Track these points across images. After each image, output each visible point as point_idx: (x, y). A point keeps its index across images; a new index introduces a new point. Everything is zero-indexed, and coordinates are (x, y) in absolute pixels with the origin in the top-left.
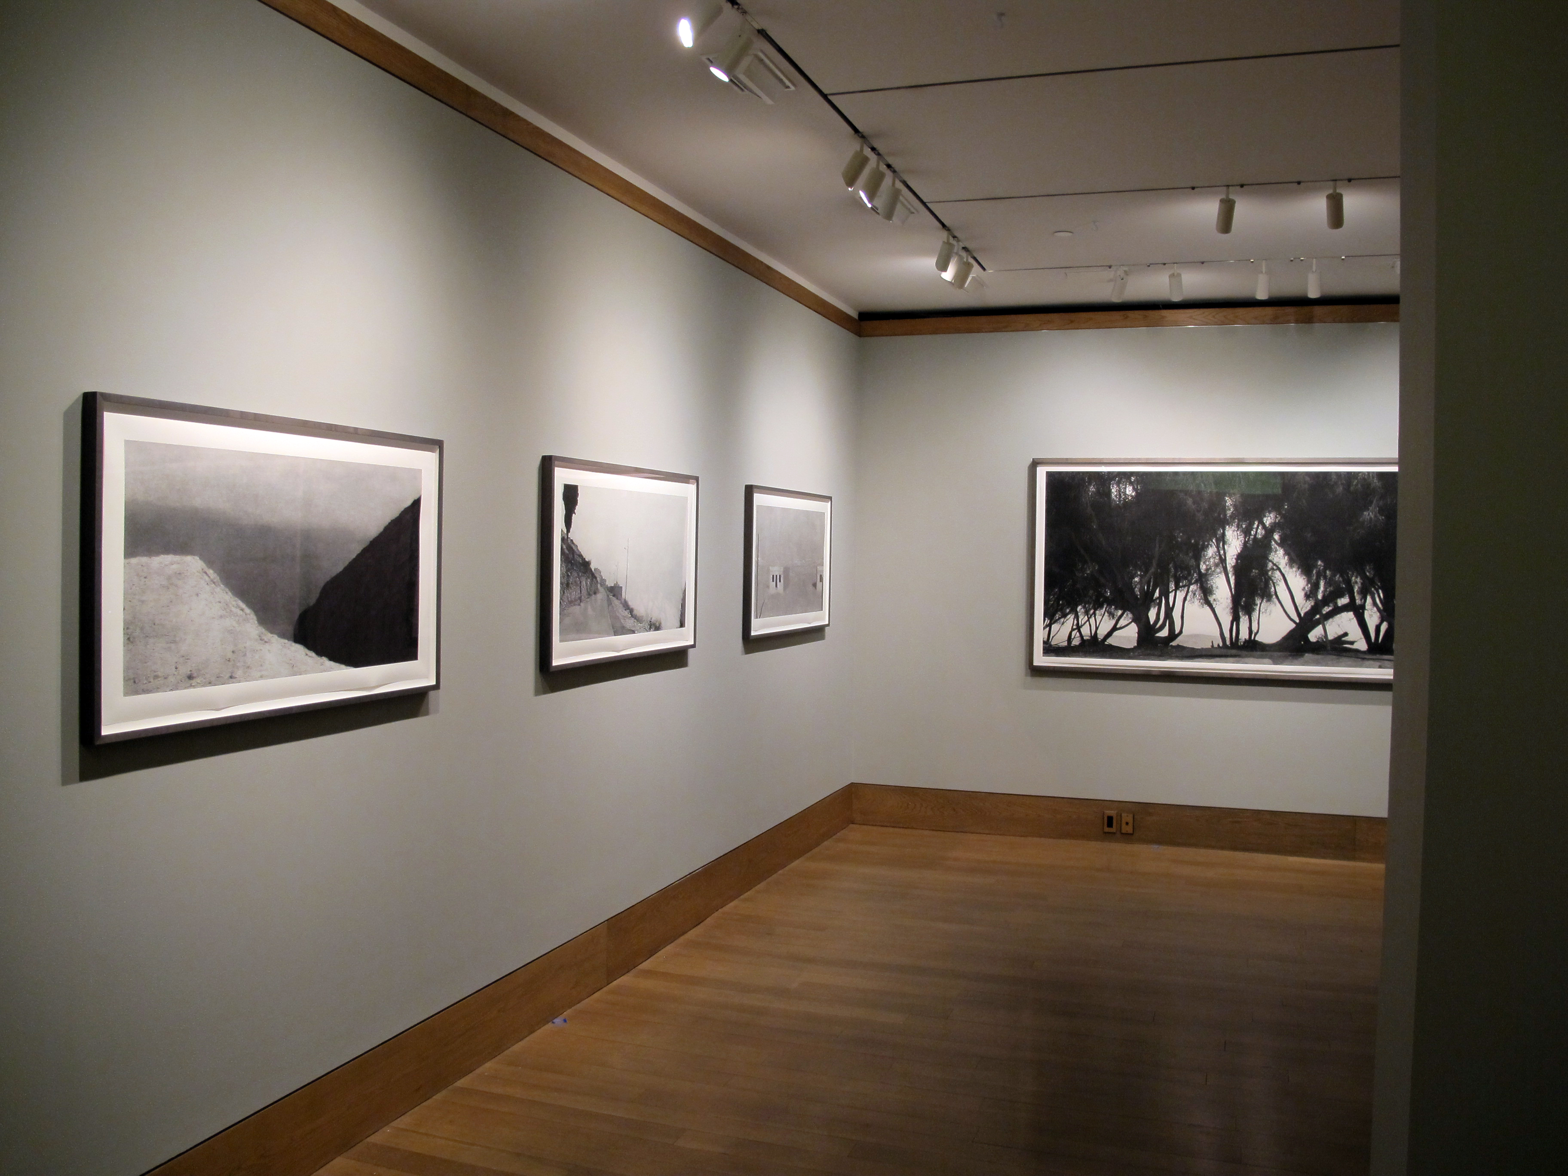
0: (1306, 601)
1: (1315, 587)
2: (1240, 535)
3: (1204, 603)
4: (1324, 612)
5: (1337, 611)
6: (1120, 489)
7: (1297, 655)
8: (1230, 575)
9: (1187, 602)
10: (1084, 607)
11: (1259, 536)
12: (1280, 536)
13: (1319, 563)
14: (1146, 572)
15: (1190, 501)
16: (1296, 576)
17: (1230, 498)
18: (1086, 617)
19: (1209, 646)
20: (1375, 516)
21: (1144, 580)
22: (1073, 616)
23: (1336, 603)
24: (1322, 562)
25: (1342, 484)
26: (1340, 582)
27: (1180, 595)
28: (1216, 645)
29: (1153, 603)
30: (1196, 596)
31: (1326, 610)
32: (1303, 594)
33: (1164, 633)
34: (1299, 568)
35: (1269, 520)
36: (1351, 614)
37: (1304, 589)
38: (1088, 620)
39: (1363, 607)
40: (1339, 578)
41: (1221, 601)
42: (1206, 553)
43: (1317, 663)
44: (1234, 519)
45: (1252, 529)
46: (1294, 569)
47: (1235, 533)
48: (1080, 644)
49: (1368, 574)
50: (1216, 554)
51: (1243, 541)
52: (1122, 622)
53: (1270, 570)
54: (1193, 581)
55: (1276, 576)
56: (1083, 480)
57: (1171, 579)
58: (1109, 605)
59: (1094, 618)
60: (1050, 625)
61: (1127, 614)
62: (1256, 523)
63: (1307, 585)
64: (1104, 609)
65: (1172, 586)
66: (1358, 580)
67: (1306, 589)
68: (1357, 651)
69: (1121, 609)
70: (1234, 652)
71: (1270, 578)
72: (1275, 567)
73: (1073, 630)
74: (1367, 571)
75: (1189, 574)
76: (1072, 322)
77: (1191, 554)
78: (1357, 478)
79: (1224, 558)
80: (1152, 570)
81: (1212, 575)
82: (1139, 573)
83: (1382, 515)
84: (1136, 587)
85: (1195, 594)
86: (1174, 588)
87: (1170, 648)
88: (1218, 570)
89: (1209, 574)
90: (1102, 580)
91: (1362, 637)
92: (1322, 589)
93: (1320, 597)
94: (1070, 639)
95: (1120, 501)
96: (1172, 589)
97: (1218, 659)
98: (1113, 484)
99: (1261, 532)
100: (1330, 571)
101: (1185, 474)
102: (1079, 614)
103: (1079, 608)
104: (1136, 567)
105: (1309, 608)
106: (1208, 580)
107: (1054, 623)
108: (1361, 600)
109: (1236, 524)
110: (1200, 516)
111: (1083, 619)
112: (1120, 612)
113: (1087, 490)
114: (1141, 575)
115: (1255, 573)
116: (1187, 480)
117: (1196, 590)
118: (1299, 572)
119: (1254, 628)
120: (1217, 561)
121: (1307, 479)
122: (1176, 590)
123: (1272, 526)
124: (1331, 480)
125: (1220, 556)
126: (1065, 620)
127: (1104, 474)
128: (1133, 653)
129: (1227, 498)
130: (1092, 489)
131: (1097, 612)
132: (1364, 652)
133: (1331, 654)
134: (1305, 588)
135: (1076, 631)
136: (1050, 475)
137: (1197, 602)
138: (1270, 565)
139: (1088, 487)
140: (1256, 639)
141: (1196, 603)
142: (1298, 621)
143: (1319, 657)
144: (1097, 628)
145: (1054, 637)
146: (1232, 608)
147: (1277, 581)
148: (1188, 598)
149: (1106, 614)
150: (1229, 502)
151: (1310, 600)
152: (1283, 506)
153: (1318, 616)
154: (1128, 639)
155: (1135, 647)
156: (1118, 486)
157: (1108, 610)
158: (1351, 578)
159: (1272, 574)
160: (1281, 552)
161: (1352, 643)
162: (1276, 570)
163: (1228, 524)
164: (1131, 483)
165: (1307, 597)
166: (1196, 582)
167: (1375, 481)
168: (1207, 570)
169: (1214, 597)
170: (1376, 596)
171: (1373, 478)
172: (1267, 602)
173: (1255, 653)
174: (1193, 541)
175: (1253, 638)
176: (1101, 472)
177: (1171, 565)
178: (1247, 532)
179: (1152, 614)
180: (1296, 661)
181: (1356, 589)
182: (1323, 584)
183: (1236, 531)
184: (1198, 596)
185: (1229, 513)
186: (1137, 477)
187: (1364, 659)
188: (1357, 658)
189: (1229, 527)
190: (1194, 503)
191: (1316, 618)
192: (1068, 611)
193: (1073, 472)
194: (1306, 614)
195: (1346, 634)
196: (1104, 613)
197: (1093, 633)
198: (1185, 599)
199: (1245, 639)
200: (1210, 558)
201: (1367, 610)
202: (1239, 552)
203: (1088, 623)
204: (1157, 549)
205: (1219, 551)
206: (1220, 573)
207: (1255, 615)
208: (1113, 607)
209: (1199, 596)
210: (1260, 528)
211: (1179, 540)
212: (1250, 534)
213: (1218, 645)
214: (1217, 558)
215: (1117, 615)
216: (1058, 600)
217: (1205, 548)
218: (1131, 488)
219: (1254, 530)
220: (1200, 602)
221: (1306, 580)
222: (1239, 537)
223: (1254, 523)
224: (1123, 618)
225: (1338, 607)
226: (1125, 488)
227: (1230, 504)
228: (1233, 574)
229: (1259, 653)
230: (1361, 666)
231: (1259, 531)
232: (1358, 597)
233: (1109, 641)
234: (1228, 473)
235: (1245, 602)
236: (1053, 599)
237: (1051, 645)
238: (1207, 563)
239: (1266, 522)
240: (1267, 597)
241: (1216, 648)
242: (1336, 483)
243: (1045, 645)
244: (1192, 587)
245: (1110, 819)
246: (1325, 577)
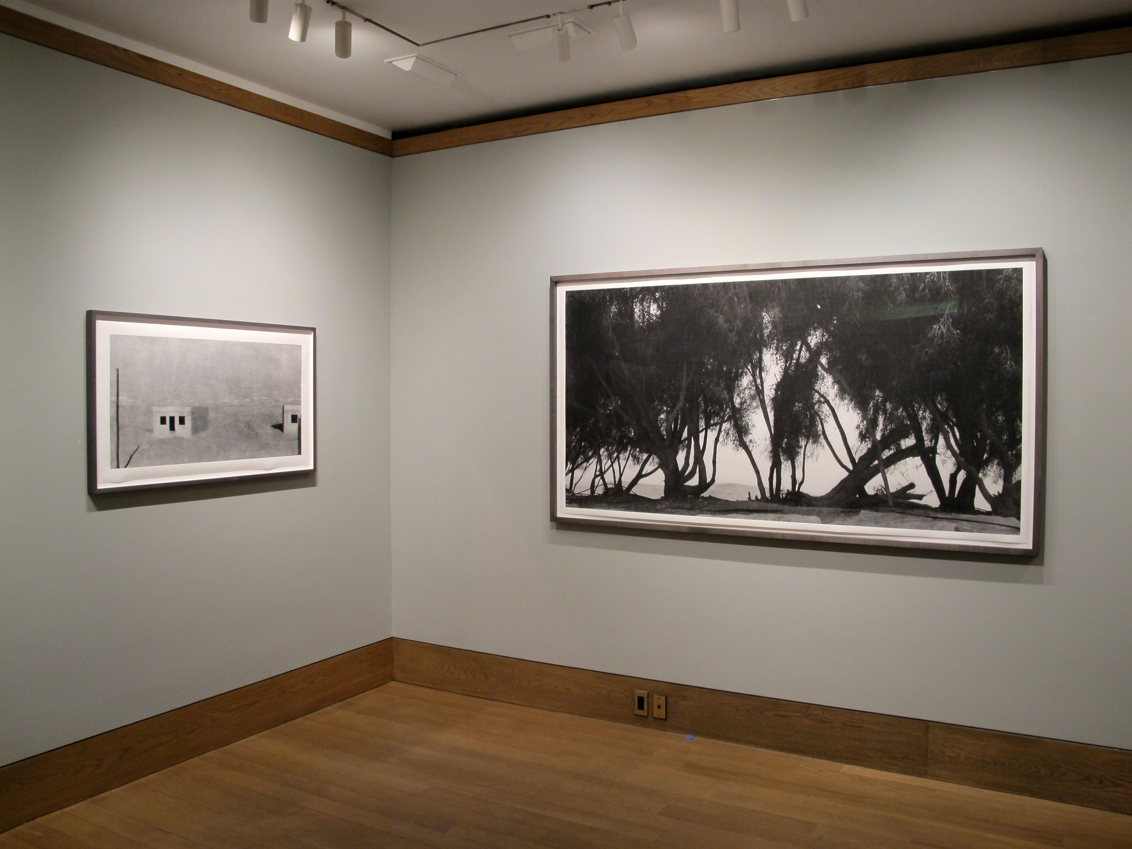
0: (861, 443)
1: (873, 424)
2: (780, 360)
3: (739, 445)
4: (884, 457)
5: (901, 455)
6: (643, 307)
7: (850, 512)
8: (769, 410)
9: (719, 444)
10: (607, 450)
11: (803, 360)
12: (827, 359)
13: (877, 393)
14: (673, 408)
15: (721, 319)
16: (848, 410)
17: (768, 314)
18: (609, 461)
19: (745, 498)
20: (948, 330)
21: (672, 417)
22: (596, 460)
23: (899, 445)
24: (880, 391)
25: (905, 290)
26: (904, 418)
27: (712, 435)
28: (753, 498)
29: (681, 445)
30: (730, 436)
31: (886, 454)
32: (857, 432)
33: (694, 482)
34: (851, 400)
35: (814, 340)
36: (918, 460)
37: (858, 427)
38: (612, 465)
39: (933, 450)
40: (902, 412)
41: (759, 442)
42: (740, 383)
43: (877, 523)
44: (773, 340)
45: (794, 351)
46: (846, 402)
47: (774, 357)
48: (604, 492)
49: (939, 406)
50: (751, 384)
51: (783, 367)
52: (648, 468)
53: (815, 404)
54: (726, 418)
55: (824, 410)
56: (604, 298)
57: (701, 416)
58: (634, 447)
59: (617, 462)
60: (572, 471)
61: (653, 459)
62: (799, 343)
63: (862, 421)
64: (628, 452)
65: (702, 424)
66: (927, 414)
67: (861, 427)
68: (926, 508)
69: (646, 453)
70: (775, 506)
71: (816, 414)
72: (822, 399)
73: (596, 476)
74: (939, 402)
75: (721, 409)
76: (593, 115)
77: (722, 385)
78: (924, 282)
79: (761, 388)
80: (680, 405)
81: (747, 410)
82: (665, 408)
83: (956, 328)
84: (661, 426)
85: (728, 434)
86: (704, 427)
87: (701, 500)
88: (754, 404)
89: (745, 409)
90: (626, 418)
91: (934, 489)
92: (881, 426)
93: (878, 436)
94: (593, 487)
95: (643, 322)
96: (702, 428)
97: (756, 515)
98: (636, 303)
99: (805, 355)
100: (891, 403)
101: (715, 285)
102: (602, 457)
103: (602, 450)
104: (663, 402)
105: (864, 452)
106: (744, 417)
107: (576, 468)
108: (931, 441)
109: (775, 345)
110: (733, 337)
111: (606, 463)
112: (645, 456)
113: (608, 310)
114: (667, 411)
115: (799, 407)
116: (718, 293)
117: (729, 430)
118: (852, 405)
119: (799, 477)
120: (753, 392)
121: (861, 284)
122: (706, 430)
123: (818, 347)
124: (891, 285)
125: (757, 386)
126: (588, 464)
127: (627, 291)
128: (660, 505)
129: (764, 314)
130: (614, 309)
131: (621, 456)
132: (935, 510)
133: (893, 511)
134: (859, 425)
135: (599, 477)
136: (570, 295)
137: (730, 443)
138: (816, 396)
139: (609, 307)
140: (801, 490)
141: (730, 445)
142: (851, 468)
143: (879, 514)
144: (621, 475)
145: (577, 485)
146: (771, 452)
147: (825, 417)
148: (721, 439)
149: (631, 458)
150: (766, 318)
151: (866, 441)
152: (831, 319)
153: (876, 462)
154: (655, 488)
155: (662, 498)
156: (642, 304)
157: (633, 453)
158: (918, 412)
159: (819, 407)
160: (829, 380)
161: (920, 497)
162: (823, 403)
163: (766, 346)
164: (656, 301)
165: (863, 437)
166: (729, 419)
167: (947, 284)
168: (742, 404)
169: (750, 437)
170: (951, 435)
171: (945, 279)
172: (813, 443)
173: (799, 508)
174: (725, 368)
175: (796, 490)
176: (623, 289)
177: (700, 399)
178: (788, 356)
179: (680, 459)
180: (849, 520)
181: (924, 426)
182: (882, 419)
183: (776, 354)
184: (731, 436)
185: (766, 332)
186: (662, 294)
187: (935, 518)
188: (928, 517)
189: (767, 349)
190: (726, 322)
191: (874, 464)
192: (590, 454)
193: (593, 291)
194: (861, 459)
195: (912, 486)
196: (629, 457)
197: (617, 480)
198: (717, 440)
199: (788, 490)
200: (745, 389)
201: (939, 454)
202: (779, 380)
203: (611, 468)
204: (684, 379)
205: (755, 381)
206: (757, 407)
207: (799, 460)
208: (638, 449)
209: (733, 436)
210: (803, 349)
211: (709, 367)
212: (792, 358)
213: (756, 497)
214: (754, 388)
215: (642, 460)
216: (580, 441)
217: (738, 376)
218: (656, 306)
219: (797, 352)
220: (734, 443)
221: (860, 415)
222: (779, 362)
223: (796, 345)
224: (649, 462)
225: (902, 450)
226: (649, 307)
227: (768, 320)
228: (772, 408)
229: (804, 508)
230: (931, 528)
231: (802, 353)
232: (926, 437)
233: (635, 490)
234: (765, 282)
235: (786, 444)
236: (575, 441)
237: (574, 494)
238: (742, 395)
239: (811, 342)
240: (813, 437)
241: (753, 500)
242: (897, 289)
243: (567, 494)
244: (726, 426)
245: (641, 700)
246: (885, 411)
